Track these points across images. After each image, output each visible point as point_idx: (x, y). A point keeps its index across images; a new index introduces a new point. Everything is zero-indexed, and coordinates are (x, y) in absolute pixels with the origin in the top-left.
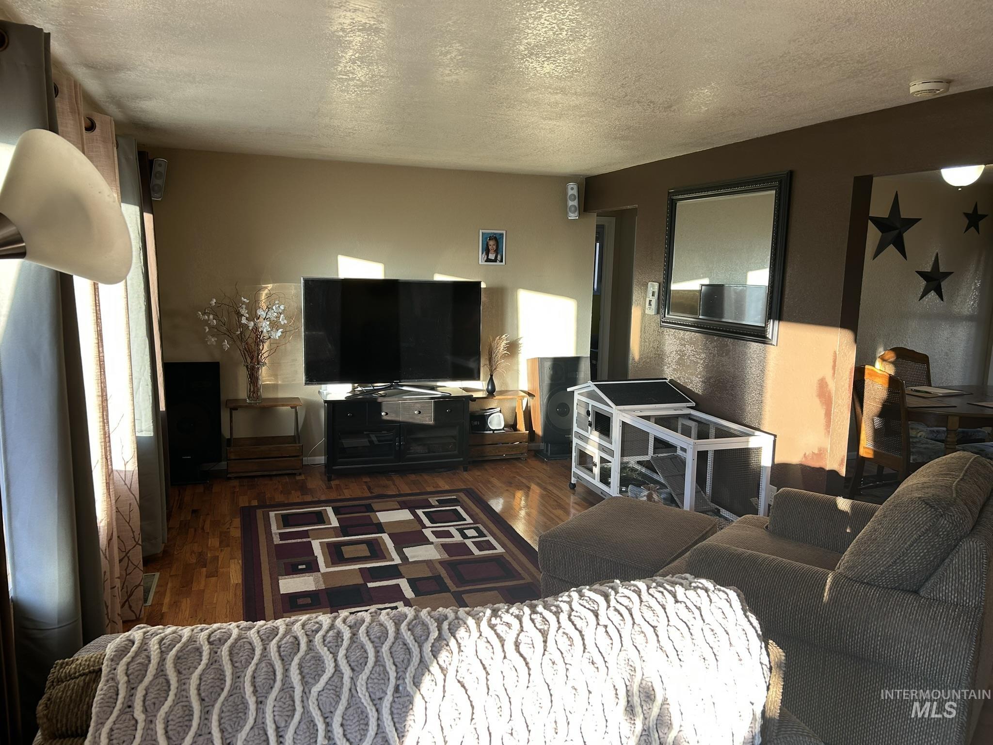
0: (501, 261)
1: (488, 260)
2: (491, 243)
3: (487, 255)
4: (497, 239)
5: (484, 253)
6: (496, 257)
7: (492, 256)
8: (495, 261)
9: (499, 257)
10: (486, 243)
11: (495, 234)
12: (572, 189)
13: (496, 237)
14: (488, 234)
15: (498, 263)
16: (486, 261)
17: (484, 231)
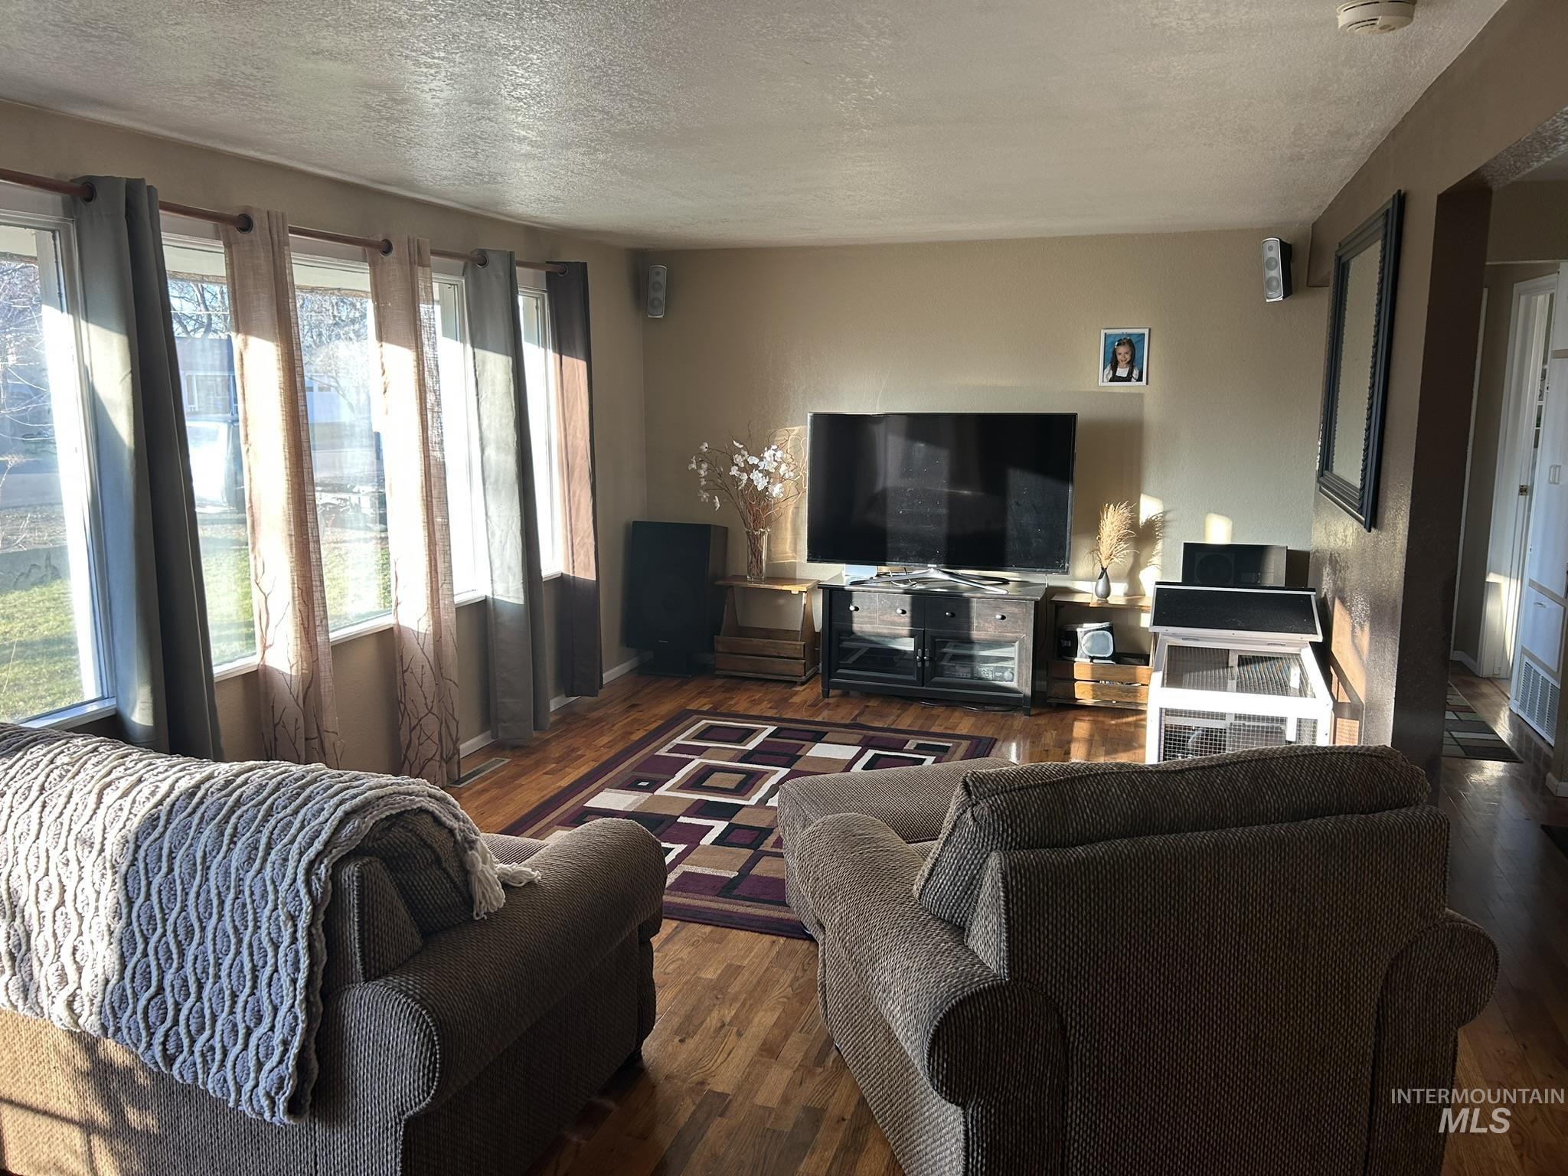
0: (1140, 379)
1: (1115, 379)
2: (1123, 351)
3: (1114, 369)
4: (1132, 344)
5: (1109, 368)
6: (1130, 373)
7: (1122, 372)
8: (1128, 379)
9: (1136, 373)
10: (1111, 350)
11: (1130, 335)
12: (1271, 248)
13: (1130, 340)
14: (1117, 335)
15: (1134, 383)
16: (1110, 381)
17: (1107, 331)
